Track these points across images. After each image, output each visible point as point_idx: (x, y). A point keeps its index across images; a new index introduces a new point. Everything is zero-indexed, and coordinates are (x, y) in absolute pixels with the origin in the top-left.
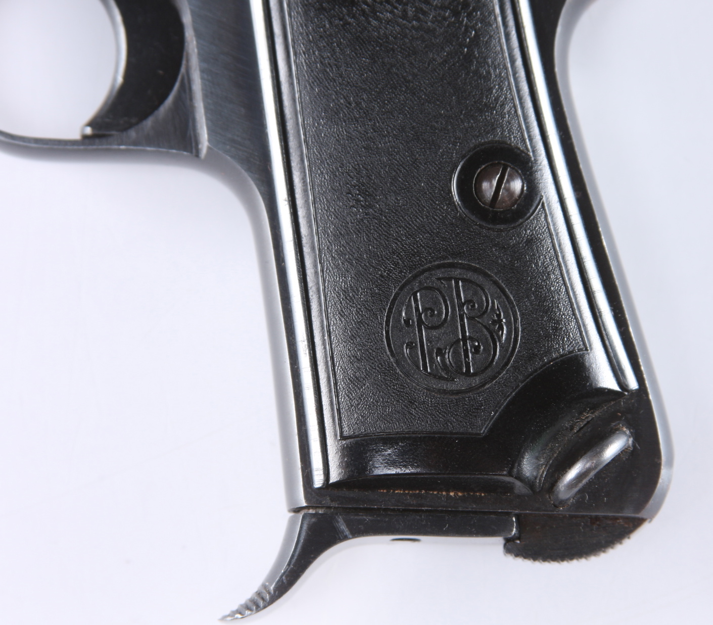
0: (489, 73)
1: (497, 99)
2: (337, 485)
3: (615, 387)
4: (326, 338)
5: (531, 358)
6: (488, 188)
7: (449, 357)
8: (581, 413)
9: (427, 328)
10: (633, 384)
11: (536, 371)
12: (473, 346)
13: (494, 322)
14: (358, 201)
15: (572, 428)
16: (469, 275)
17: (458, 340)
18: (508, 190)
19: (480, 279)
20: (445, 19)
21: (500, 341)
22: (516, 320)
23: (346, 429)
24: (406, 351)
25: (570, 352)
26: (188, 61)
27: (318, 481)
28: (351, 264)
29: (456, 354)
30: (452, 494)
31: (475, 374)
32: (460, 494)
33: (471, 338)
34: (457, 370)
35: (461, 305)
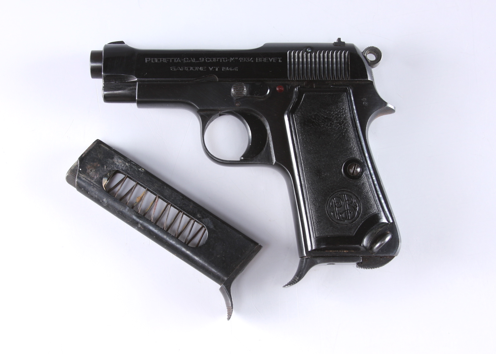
0: (350, 140)
1: (352, 147)
2: (314, 250)
3: (387, 222)
4: (310, 211)
5: (365, 215)
6: (351, 171)
7: (343, 215)
8: (378, 229)
9: (337, 207)
10: (391, 221)
11: (366, 218)
12: (350, 212)
13: (355, 205)
14: (317, 175)
15: (376, 233)
16: (348, 193)
17: (346, 210)
18: (356, 171)
19: (350, 194)
20: (338, 126)
21: (357, 210)
22: (360, 205)
23: (317, 235)
24: (332, 214)
25: (375, 213)
26: (268, 139)
27: (309, 249)
28: (316, 191)
29: (345, 214)
30: (345, 251)
31: (350, 219)
32: (347, 251)
33: (349, 210)
34: (346, 218)
35: (346, 201)
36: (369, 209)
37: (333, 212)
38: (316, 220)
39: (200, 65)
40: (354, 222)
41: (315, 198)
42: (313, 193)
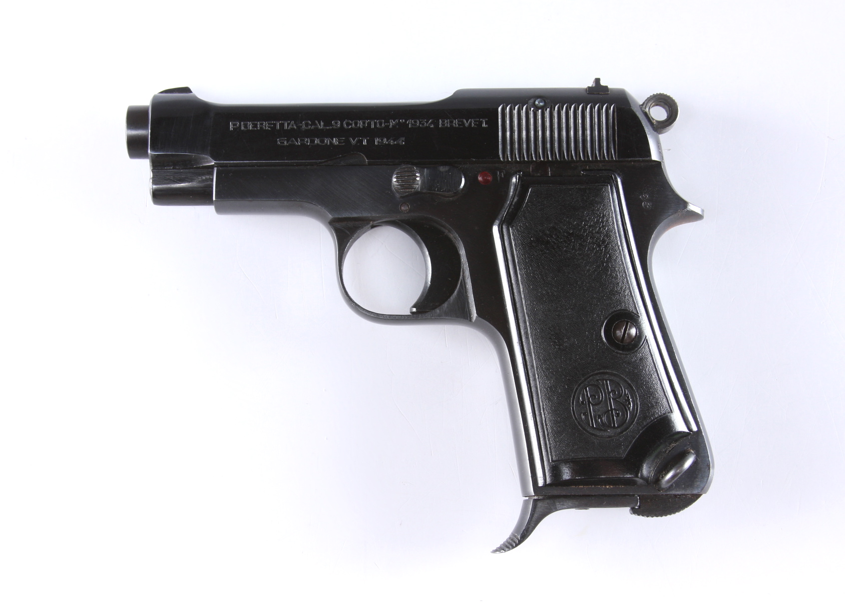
0: (617, 275)
1: (621, 288)
2: (550, 485)
3: (686, 430)
4: (542, 411)
5: (645, 418)
6: (620, 333)
7: (604, 419)
8: (670, 444)
9: (592, 405)
10: (695, 428)
11: (647, 424)
12: (616, 413)
13: (626, 400)
14: (555, 342)
15: (666, 451)
16: (612, 378)
17: (609, 411)
18: (629, 335)
19: (617, 379)
20: (594, 249)
21: (629, 408)
22: (636, 399)
23: (554, 457)
24: (583, 417)
25: (664, 414)
26: (463, 273)
27: (541, 483)
28: (553, 374)
29: (608, 418)
30: (608, 487)
31: (618, 427)
32: (611, 487)
33: (615, 409)
34: (609, 425)
35: (609, 393)
36: (653, 406)
37: (584, 414)
38: (552, 428)
39: (331, 134)
40: (624, 433)
41: (551, 388)
42: (547, 377)
